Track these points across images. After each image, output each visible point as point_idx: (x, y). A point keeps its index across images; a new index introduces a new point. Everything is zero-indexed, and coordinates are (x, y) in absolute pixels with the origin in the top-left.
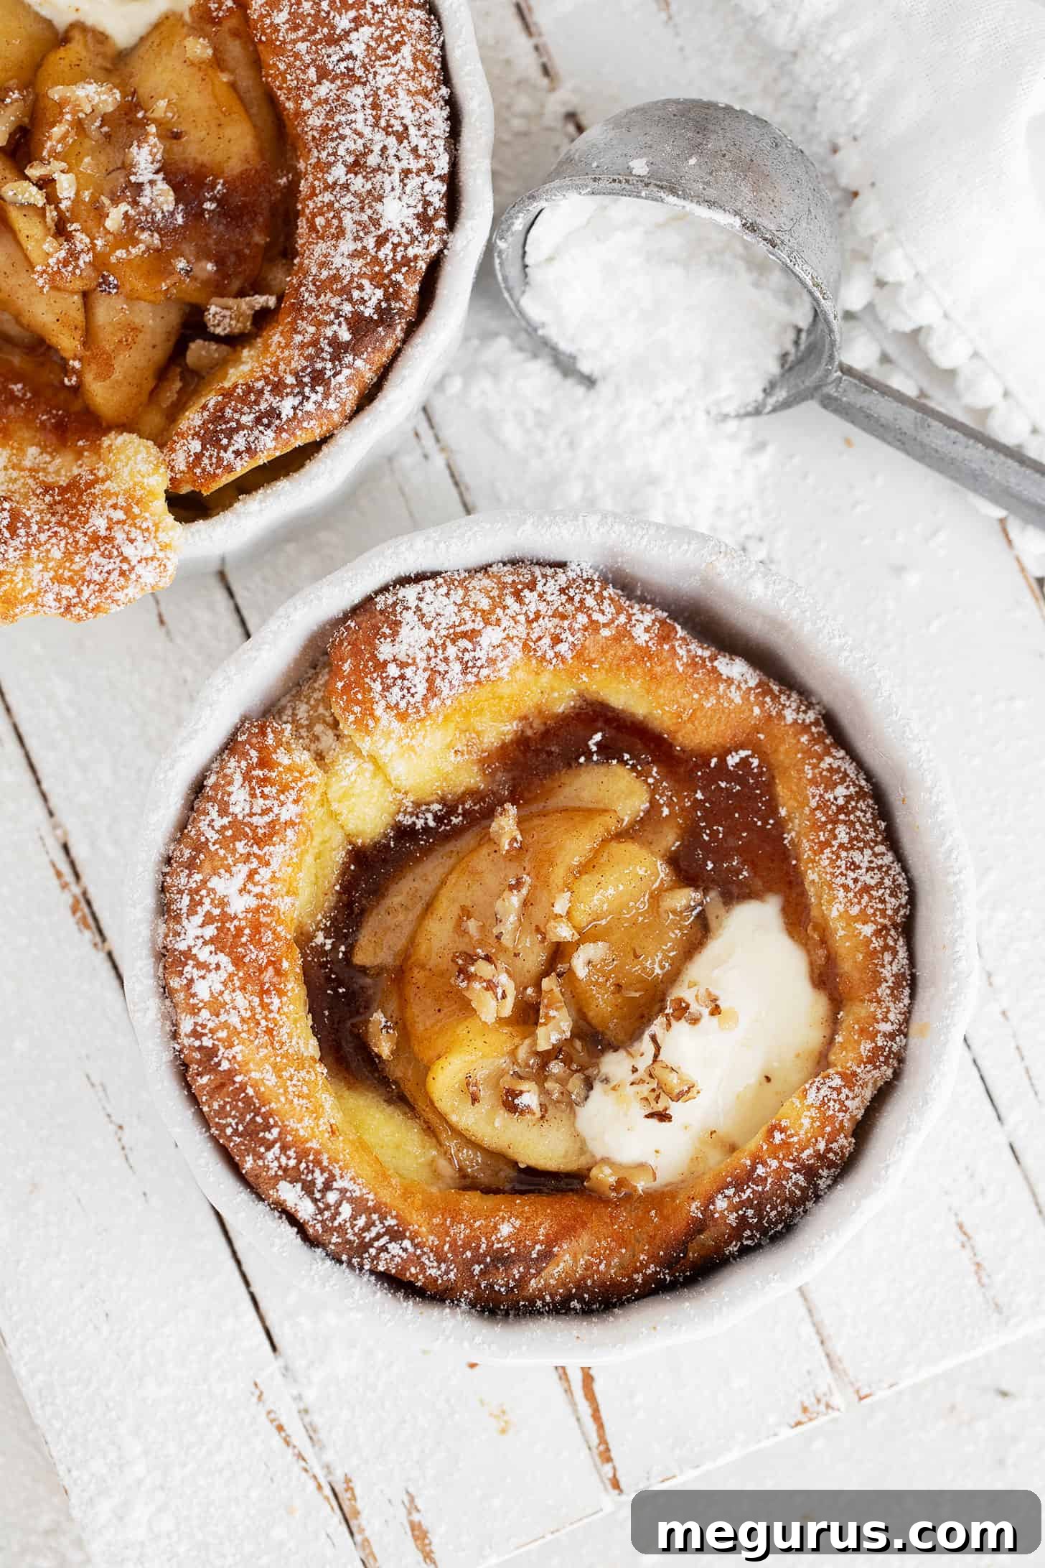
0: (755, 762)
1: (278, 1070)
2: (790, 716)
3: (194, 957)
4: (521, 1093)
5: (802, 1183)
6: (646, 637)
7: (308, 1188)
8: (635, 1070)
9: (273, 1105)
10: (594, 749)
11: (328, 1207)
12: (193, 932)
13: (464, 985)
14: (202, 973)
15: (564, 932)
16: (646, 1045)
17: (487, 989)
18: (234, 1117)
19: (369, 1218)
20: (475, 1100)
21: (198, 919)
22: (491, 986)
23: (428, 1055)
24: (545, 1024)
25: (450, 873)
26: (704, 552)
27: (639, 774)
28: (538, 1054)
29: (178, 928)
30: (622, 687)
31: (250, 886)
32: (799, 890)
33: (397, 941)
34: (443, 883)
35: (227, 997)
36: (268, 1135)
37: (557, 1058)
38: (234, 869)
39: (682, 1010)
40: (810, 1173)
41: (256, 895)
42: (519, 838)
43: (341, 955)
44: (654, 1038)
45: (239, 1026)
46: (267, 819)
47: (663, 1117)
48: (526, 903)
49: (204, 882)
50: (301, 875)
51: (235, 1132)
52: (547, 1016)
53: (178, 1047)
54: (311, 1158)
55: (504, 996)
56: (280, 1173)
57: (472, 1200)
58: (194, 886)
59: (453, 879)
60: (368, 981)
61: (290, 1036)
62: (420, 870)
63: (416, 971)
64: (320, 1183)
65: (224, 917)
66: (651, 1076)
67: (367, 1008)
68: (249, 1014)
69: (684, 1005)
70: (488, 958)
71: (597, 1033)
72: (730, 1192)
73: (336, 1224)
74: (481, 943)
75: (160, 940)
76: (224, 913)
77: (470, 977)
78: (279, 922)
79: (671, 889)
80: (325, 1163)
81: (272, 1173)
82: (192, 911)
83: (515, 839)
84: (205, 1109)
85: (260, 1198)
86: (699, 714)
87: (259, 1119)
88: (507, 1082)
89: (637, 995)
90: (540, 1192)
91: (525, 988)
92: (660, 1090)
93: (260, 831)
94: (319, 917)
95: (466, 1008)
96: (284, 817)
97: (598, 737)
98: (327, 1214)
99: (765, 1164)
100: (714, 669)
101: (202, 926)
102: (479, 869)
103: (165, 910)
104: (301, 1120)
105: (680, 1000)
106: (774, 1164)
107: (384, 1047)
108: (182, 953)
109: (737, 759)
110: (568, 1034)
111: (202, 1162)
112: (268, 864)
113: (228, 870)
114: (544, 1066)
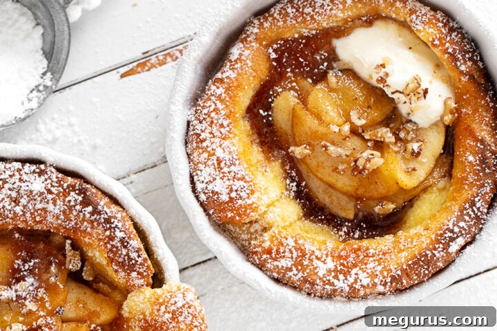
0: (275, 46)
1: (401, 251)
2: (256, 30)
3: (352, 284)
4: (413, 149)
5: (456, 33)
6: (221, 89)
7: (452, 239)
8: (405, 102)
9: (416, 253)
10: (266, 113)
11: (460, 232)
12: (341, 284)
13: (366, 171)
14: (359, 281)
15: (347, 128)
16: (395, 96)
17: (370, 161)
18: (421, 270)
19: (465, 215)
20: (414, 170)
21: (336, 282)
22: (368, 160)
23: (395, 188)
24: (384, 138)
25: (316, 176)
26: (189, 61)
27: (278, 95)
28: (396, 143)
29: (339, 290)
30: (242, 99)
31: (323, 259)
32: (330, 30)
33: (344, 200)
34: (321, 180)
35: (369, 271)
36: (429, 256)
37: (398, 134)
38: (315, 266)
39: (382, 80)
40: (451, 30)
41: (327, 257)
42: (305, 145)
43: (350, 224)
44: (393, 93)
45: (382, 266)
46: (294, 251)
47: (426, 92)
48: (333, 143)
49: (320, 279)
50: (317, 239)
51: (427, 269)
52: (381, 138)
53: (389, 293)
54: (439, 238)
55: (372, 155)
56: (445, 251)
57: (457, 173)
58: (322, 283)
59: (319, 175)
60: (361, 214)
61: (385, 246)
62: (314, 190)
63: (358, 192)
64: (449, 234)
65: (335, 270)
66: (408, 95)
67: (372, 215)
68: (377, 263)
69: (380, 79)
70: (356, 161)
71: (387, 117)
72: (458, 63)
73: (467, 229)
74: (349, 164)
75: (343, 299)
76: (334, 271)
77: (364, 169)
78: (338, 248)
79: (328, 83)
80: (442, 232)
81: (445, 255)
82: (332, 284)
83: (305, 148)
84: (416, 282)
85: (454, 261)
86: (254, 68)
87: (423, 259)
88: (408, 156)
89: (372, 99)
90: (453, 144)
91: (368, 146)
92: (415, 92)
93: (300, 254)
94: (332, 233)
95: (376, 172)
96: (293, 244)
97: (261, 111)
98: (463, 232)
99: (447, 49)
100: (236, 61)
101: (339, 280)
102: (316, 164)
103: (330, 296)
104: (423, 242)
105: (378, 80)
106: (448, 45)
107: (391, 207)
108: (350, 289)
109: (273, 54)
110: (388, 129)
111: (438, 285)
112: (313, 252)
113: (315, 268)
114: (401, 140)
